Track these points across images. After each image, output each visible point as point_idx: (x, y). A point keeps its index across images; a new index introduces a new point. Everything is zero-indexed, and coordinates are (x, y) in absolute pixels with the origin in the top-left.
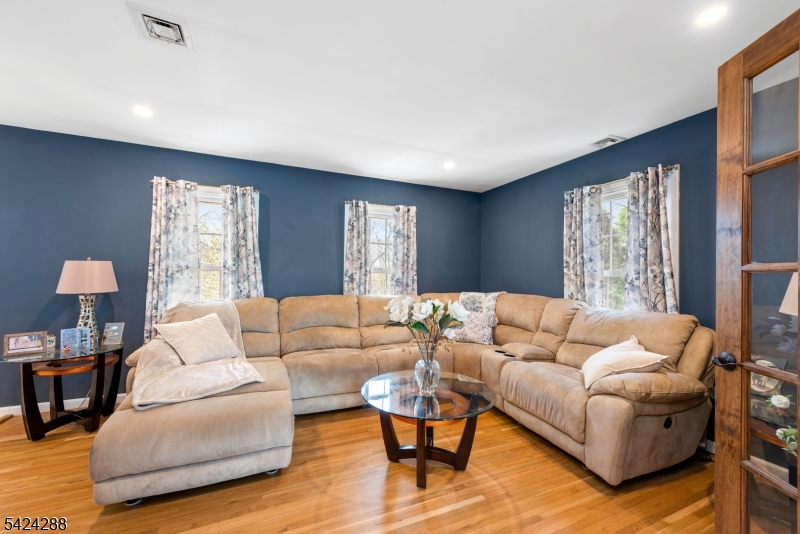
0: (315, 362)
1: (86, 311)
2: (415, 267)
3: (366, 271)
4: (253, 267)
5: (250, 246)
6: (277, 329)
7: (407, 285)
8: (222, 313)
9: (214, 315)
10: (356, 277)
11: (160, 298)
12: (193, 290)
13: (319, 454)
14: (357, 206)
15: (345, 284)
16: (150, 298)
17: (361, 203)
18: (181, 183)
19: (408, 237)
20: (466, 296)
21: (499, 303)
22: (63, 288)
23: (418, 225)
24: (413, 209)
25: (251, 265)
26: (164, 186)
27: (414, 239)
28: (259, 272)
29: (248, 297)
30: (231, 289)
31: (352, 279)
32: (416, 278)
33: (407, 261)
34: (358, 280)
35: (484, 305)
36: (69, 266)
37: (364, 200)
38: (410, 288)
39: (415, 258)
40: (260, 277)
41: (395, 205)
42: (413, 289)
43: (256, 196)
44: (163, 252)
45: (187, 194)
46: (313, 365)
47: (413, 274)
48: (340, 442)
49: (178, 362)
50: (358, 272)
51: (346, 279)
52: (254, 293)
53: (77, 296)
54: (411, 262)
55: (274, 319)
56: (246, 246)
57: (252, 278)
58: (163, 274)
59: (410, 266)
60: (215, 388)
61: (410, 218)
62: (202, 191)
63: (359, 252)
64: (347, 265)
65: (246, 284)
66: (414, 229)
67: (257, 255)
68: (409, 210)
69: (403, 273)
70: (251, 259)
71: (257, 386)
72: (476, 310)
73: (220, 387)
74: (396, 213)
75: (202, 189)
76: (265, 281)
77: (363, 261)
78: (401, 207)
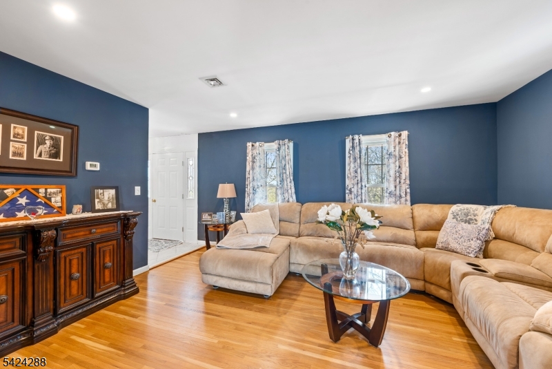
0: (307, 243)
1: (226, 206)
2: (408, 182)
3: (362, 186)
4: (290, 185)
5: (288, 173)
6: (298, 221)
7: (401, 197)
8: (272, 209)
9: (267, 211)
10: (354, 190)
11: (250, 201)
12: (264, 197)
13: (294, 297)
14: (353, 139)
15: (347, 195)
16: (247, 200)
17: (356, 137)
18: (257, 143)
19: (400, 157)
20: (459, 208)
21: (498, 216)
22: (219, 196)
23: (409, 147)
24: (405, 134)
25: (289, 184)
26: (251, 147)
27: (406, 159)
28: (293, 187)
29: (288, 202)
30: (280, 198)
31: (351, 192)
32: (408, 190)
33: (400, 177)
34: (356, 192)
35: (479, 218)
36: (220, 185)
37: (359, 134)
38: (403, 200)
39: (408, 174)
40: (293, 190)
41: (387, 133)
42: (406, 200)
43: (291, 144)
44: (251, 178)
45: (260, 148)
46: (305, 245)
47: (405, 187)
48: (310, 295)
49: (246, 231)
50: (356, 186)
51: (347, 191)
52: (291, 200)
53: (223, 199)
54: (403, 176)
55: (298, 215)
56: (285, 173)
57: (290, 191)
58: (251, 189)
59: (402, 181)
60: (247, 246)
61: (402, 141)
62: (267, 146)
63: (356, 172)
64: (347, 182)
65: (287, 194)
66: (405, 150)
67: (292, 178)
68: (400, 135)
69: (396, 187)
70: (289, 180)
71: (265, 249)
72: (469, 222)
73: (250, 245)
74: (388, 139)
75: (267, 145)
76: (296, 193)
77: (359, 178)
78: (393, 133)
